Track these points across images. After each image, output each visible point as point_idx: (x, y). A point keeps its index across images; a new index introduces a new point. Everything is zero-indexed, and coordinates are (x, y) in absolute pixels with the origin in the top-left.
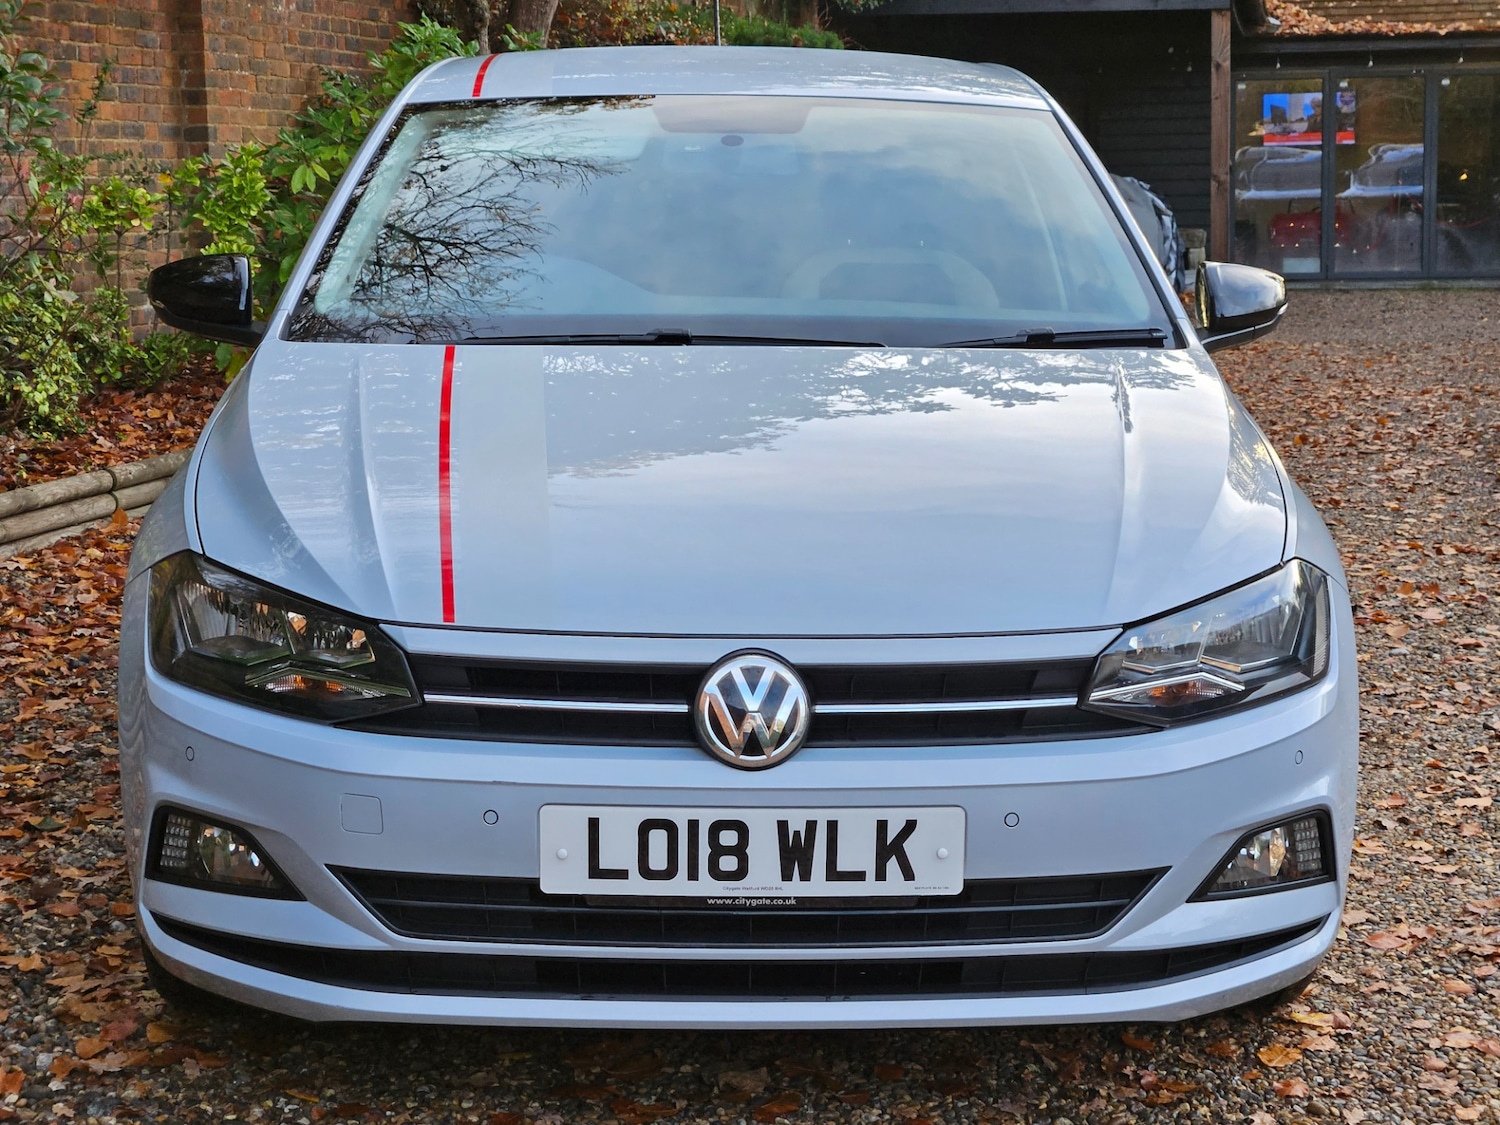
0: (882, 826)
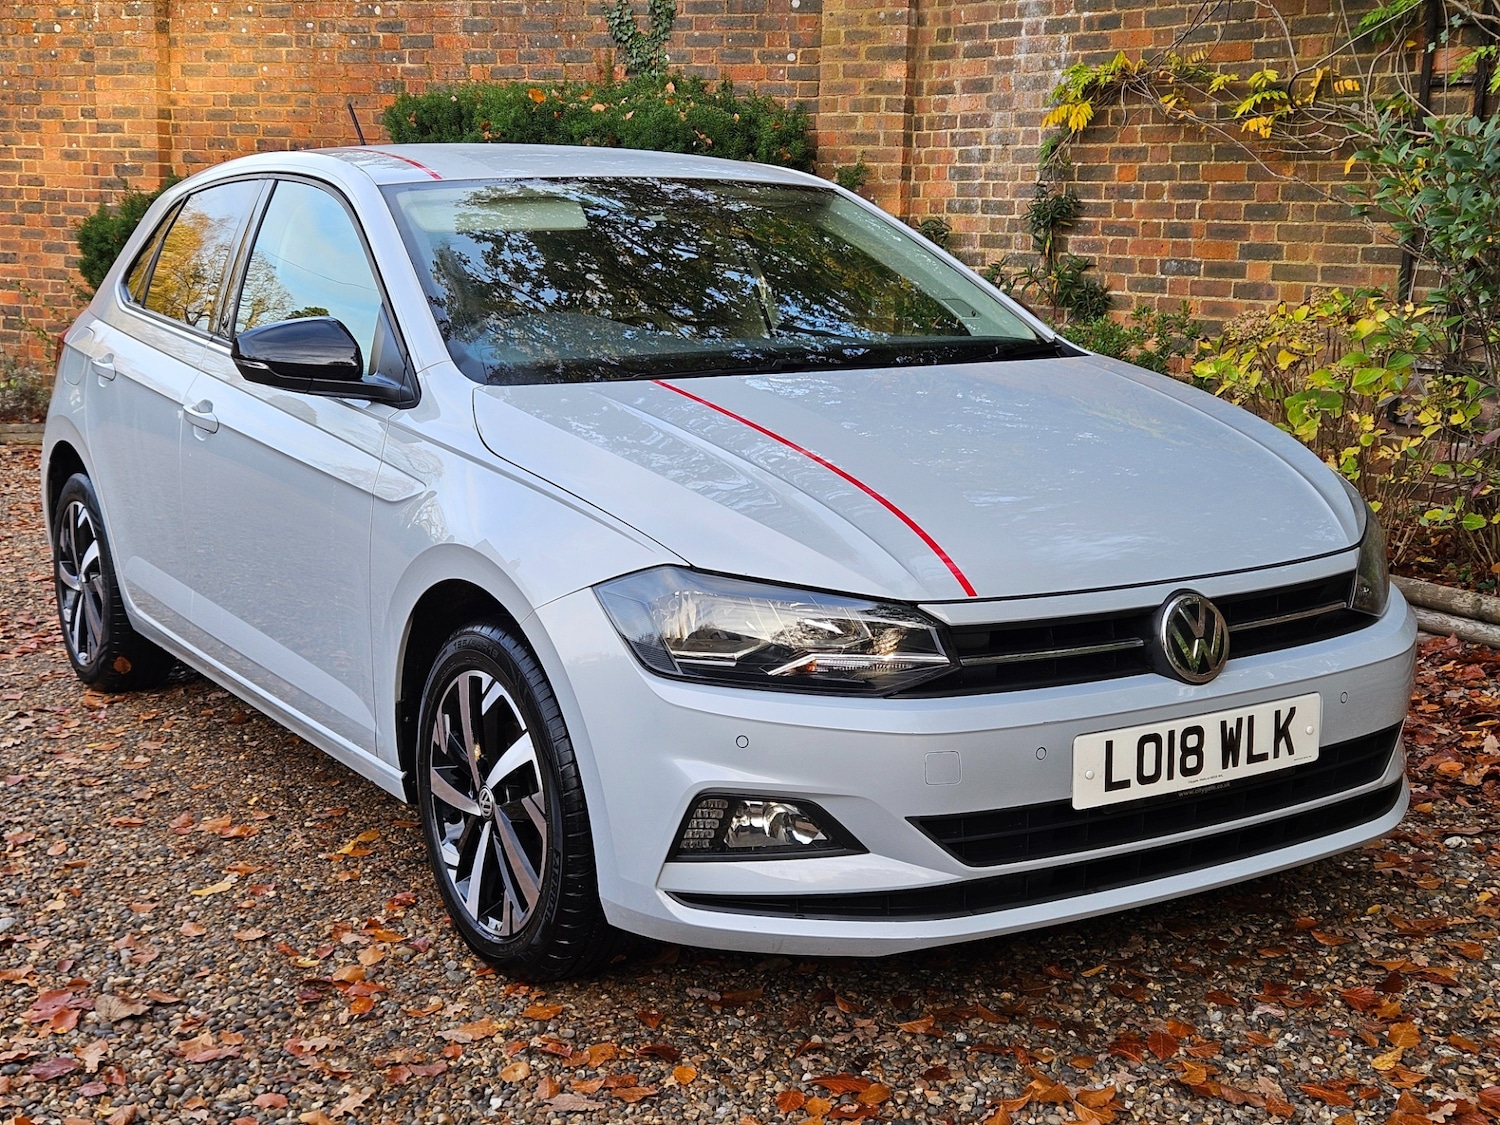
0: (1278, 714)
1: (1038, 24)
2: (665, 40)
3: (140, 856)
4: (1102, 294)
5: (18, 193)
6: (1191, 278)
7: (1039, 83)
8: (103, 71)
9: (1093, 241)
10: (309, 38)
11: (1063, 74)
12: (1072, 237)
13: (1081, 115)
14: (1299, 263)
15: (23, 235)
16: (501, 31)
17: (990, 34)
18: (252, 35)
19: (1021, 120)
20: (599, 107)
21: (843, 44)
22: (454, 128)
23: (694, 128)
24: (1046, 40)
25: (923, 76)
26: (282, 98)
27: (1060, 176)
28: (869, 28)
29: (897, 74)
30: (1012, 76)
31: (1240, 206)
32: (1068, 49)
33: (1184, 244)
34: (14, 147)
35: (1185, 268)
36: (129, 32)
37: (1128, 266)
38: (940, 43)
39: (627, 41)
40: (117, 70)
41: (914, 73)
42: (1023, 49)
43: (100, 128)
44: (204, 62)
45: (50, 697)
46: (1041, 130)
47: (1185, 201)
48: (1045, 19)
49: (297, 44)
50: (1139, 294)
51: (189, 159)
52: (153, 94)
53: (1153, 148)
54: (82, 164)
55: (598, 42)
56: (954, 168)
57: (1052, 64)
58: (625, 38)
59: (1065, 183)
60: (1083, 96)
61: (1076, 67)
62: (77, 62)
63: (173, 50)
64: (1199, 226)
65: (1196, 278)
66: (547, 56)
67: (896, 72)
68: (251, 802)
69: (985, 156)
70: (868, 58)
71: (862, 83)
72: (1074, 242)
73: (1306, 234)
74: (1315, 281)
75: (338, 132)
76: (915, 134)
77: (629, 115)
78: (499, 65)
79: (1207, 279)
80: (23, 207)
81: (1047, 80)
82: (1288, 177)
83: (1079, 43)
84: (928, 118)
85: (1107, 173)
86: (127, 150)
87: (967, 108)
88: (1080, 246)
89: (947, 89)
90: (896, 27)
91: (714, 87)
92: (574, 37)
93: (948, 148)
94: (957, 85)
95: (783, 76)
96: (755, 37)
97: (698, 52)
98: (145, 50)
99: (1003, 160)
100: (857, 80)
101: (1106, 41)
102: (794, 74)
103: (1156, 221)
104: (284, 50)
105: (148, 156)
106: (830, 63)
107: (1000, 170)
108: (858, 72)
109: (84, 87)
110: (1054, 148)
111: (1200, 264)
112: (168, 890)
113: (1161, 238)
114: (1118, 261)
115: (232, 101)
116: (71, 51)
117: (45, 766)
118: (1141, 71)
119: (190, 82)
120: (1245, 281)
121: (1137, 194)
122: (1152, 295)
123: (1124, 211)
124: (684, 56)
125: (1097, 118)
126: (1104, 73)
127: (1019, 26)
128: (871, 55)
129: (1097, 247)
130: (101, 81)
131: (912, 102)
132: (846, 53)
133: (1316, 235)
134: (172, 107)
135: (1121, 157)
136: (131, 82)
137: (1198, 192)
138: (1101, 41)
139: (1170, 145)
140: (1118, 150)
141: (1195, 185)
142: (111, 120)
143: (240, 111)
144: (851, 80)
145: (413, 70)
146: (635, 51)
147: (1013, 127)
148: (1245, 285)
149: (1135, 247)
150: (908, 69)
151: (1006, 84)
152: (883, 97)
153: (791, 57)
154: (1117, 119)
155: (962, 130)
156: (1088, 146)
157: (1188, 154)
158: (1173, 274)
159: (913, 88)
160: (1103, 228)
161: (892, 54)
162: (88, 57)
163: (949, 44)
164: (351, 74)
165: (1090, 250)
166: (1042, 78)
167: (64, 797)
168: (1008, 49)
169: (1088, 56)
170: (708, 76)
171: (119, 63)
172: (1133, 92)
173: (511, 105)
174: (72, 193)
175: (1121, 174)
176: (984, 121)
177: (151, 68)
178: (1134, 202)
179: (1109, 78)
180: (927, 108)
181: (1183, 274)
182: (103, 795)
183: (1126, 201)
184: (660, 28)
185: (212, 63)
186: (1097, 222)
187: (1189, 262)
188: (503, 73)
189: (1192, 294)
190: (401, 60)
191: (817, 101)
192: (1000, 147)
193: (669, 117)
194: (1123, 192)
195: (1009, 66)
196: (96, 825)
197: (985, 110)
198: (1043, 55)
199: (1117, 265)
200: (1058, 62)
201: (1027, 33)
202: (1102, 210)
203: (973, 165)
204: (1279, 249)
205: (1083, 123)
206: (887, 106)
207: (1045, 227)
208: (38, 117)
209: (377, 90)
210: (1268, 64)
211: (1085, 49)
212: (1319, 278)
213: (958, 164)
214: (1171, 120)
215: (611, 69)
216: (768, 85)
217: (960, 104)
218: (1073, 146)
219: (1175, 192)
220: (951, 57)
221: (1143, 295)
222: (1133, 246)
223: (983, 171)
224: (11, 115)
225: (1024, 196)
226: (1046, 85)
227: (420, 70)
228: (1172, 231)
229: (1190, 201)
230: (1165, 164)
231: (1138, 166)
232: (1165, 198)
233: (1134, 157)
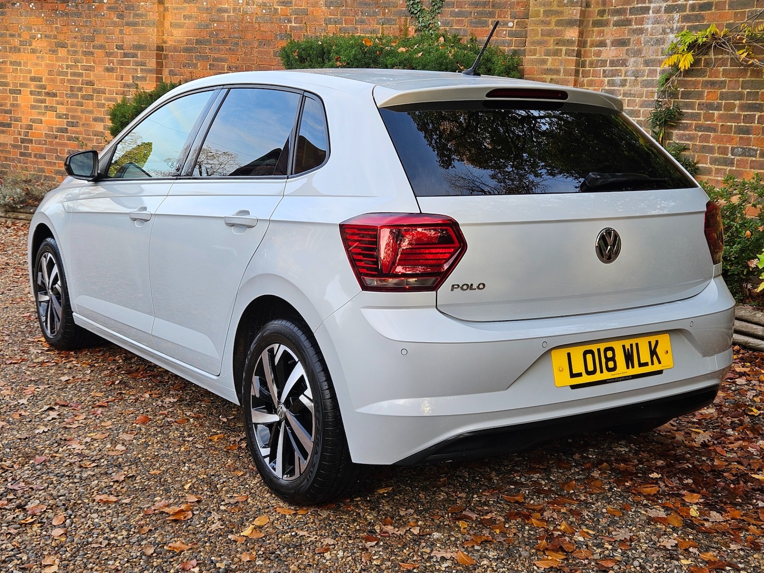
1: (660, 7)
2: (439, 13)
3: (112, 529)
4: (693, 166)
5: (80, 89)
6: (751, 159)
7: (659, 42)
8: (128, 24)
9: (689, 134)
10: (240, 8)
11: (676, 37)
12: (675, 132)
13: (686, 61)
15: (82, 112)
16: (346, 7)
17: (630, 13)
18: (209, 6)
19: (647, 63)
20: (402, 49)
21: (541, 17)
22: (319, 59)
23: (457, 63)
24: (665, 17)
25: (588, 37)
26: (223, 41)
27: (669, 96)
28: (558, 8)
29: (573, 35)
30: (643, 37)
32: (678, 22)
33: (747, 139)
34: (79, 64)
35: (746, 152)
36: (143, 3)
37: (711, 150)
38: (599, 18)
39: (416, 13)
40: (135, 24)
41: (582, 34)
42: (650, 22)
43: (125, 55)
44: (183, 21)
45: (70, 396)
46: (659, 69)
47: (749, 113)
48: (665, 4)
49: (233, 11)
50: (717, 167)
51: (171, 73)
52: (154, 37)
53: (730, 81)
54: (115, 74)
55: (400, 14)
56: (604, 89)
57: (668, 30)
58: (416, 12)
59: (672, 100)
60: (687, 49)
61: (684, 32)
62: (115, 19)
63: (166, 13)
64: (757, 128)
65: (754, 159)
66: (371, 21)
67: (572, 34)
68: (187, 487)
69: (624, 83)
70: (556, 25)
71: (552, 40)
72: (677, 135)
75: (254, 61)
76: (581, 69)
77: (420, 54)
78: (344, 25)
79: (761, 159)
80: (83, 97)
81: (664, 40)
83: (685, 19)
84: (590, 61)
85: (700, 95)
86: (139, 67)
87: (614, 55)
88: (681, 137)
89: (602, 44)
90: (574, 8)
91: (465, 41)
92: (387, 10)
93: (601, 78)
94: (608, 42)
95: (505, 35)
96: (490, 12)
97: (457, 20)
98: (151, 13)
99: (635, 86)
100: (549, 38)
101: (703, 18)
102: (512, 34)
103: (730, 124)
104: (226, 15)
105: (150, 71)
106: (535, 29)
107: (633, 92)
108: (550, 34)
109: (118, 33)
110: (667, 80)
111: (757, 150)
112: (128, 562)
113: (732, 134)
114: (704, 147)
115: (196, 42)
116: (112, 13)
117: (61, 450)
118: (725, 36)
119: (175, 32)
121: (718, 108)
122: (725, 167)
123: (710, 117)
124: (449, 23)
125: (696, 62)
126: (701, 37)
127: (648, 9)
128: (558, 23)
129: (691, 138)
130: (127, 30)
131: (581, 51)
132: (543, 23)
134: (164, 45)
135: (709, 86)
136: (143, 31)
137: (758, 108)
138: (699, 18)
139: (741, 79)
140: (707, 82)
141: (756, 104)
142: (132, 51)
143: (201, 48)
144: (545, 38)
145: (296, 27)
146: (421, 19)
147: (642, 67)
149: (716, 139)
150: (579, 32)
151: (639, 42)
152: (564, 48)
153: (511, 24)
154: (708, 64)
155: (610, 68)
156: (688, 79)
157: (752, 84)
158: (740, 155)
159: (582, 43)
160: (695, 127)
161: (571, 23)
162: (121, 16)
163: (604, 18)
164: (262, 29)
165: (687, 140)
166: (661, 39)
167: (69, 476)
168: (641, 22)
169: (691, 26)
170: (462, 34)
171: (137, 20)
172: (719, 48)
173: (352, 47)
174: (109, 90)
175: (708, 95)
176: (624, 63)
177: (154, 23)
178: (716, 113)
179: (705, 39)
180: (589, 55)
181: (746, 156)
182: (94, 475)
183: (711, 112)
184: (436, 7)
185: (187, 21)
186: (692, 124)
187: (750, 149)
188: (345, 30)
189: (751, 168)
190: (290, 21)
191: (525, 50)
192: (633, 78)
193: (443, 56)
194: (710, 106)
195: (641, 31)
196: (86, 501)
197: (625, 57)
198: (663, 25)
199: (704, 149)
200: (672, 30)
201: (653, 12)
202: (696, 117)
203: (616, 88)
205: (688, 66)
206: (566, 53)
207: (660, 125)
208: (93, 48)
209: (276, 38)
211: (689, 22)
213: (606, 88)
214: (742, 65)
215: (407, 29)
216: (497, 40)
217: (609, 53)
218: (679, 78)
219: (743, 107)
220: (605, 26)
221: (719, 167)
222: (714, 138)
223: (622, 92)
224: (79, 47)
225: (646, 107)
226: (663, 43)
227: (300, 27)
228: (740, 130)
229: (752, 113)
230: (737, 91)
231: (719, 91)
232: (736, 111)
233: (718, 86)
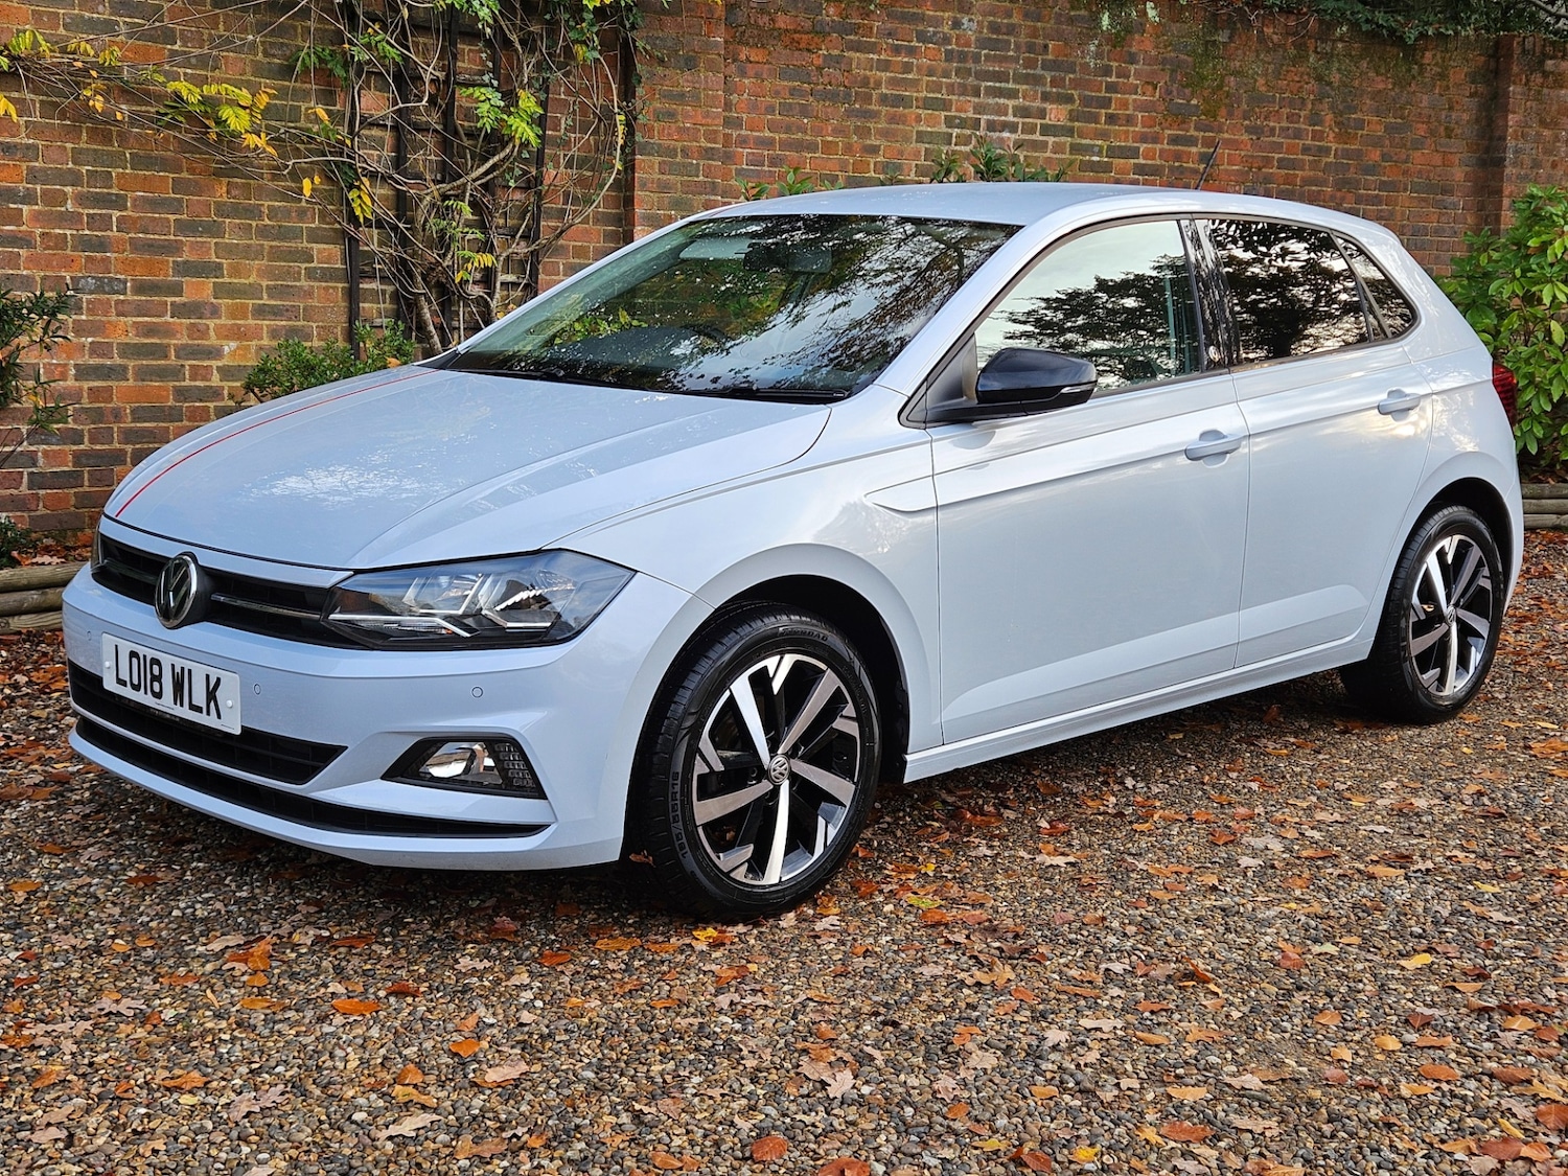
6: (115, 297)
14: (243, 281)
31: (168, 220)
33: (103, 260)
35: (103, 286)
37: (26, 283)
47: (96, 211)
53: (46, 146)
64: (118, 239)
65: (122, 297)
73: (247, 252)
74: (261, 299)
82: (221, 192)
103: (58, 231)
111: (125, 282)
113: (68, 252)
114: (11, 277)
120: (183, 299)
121: (29, 198)
123: (13, 217)
133: (259, 254)
137: (118, 203)
139: (69, 146)
141: (108, 194)
148: (184, 304)
149: (33, 261)
157: (97, 158)
158: (91, 293)
178: (25, 208)
181: (108, 292)
183: (11, 205)
187: (113, 279)
189: (118, 315)
194: (7, 195)
204: (219, 266)
210: (185, 74)
212: (265, 296)
219: (81, 200)
222: (30, 259)
228: (85, 244)
229: (104, 211)
230: (65, 167)
231: (24, 166)
232: (70, 206)
233: (19, 156)
